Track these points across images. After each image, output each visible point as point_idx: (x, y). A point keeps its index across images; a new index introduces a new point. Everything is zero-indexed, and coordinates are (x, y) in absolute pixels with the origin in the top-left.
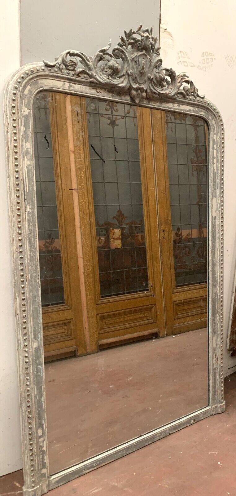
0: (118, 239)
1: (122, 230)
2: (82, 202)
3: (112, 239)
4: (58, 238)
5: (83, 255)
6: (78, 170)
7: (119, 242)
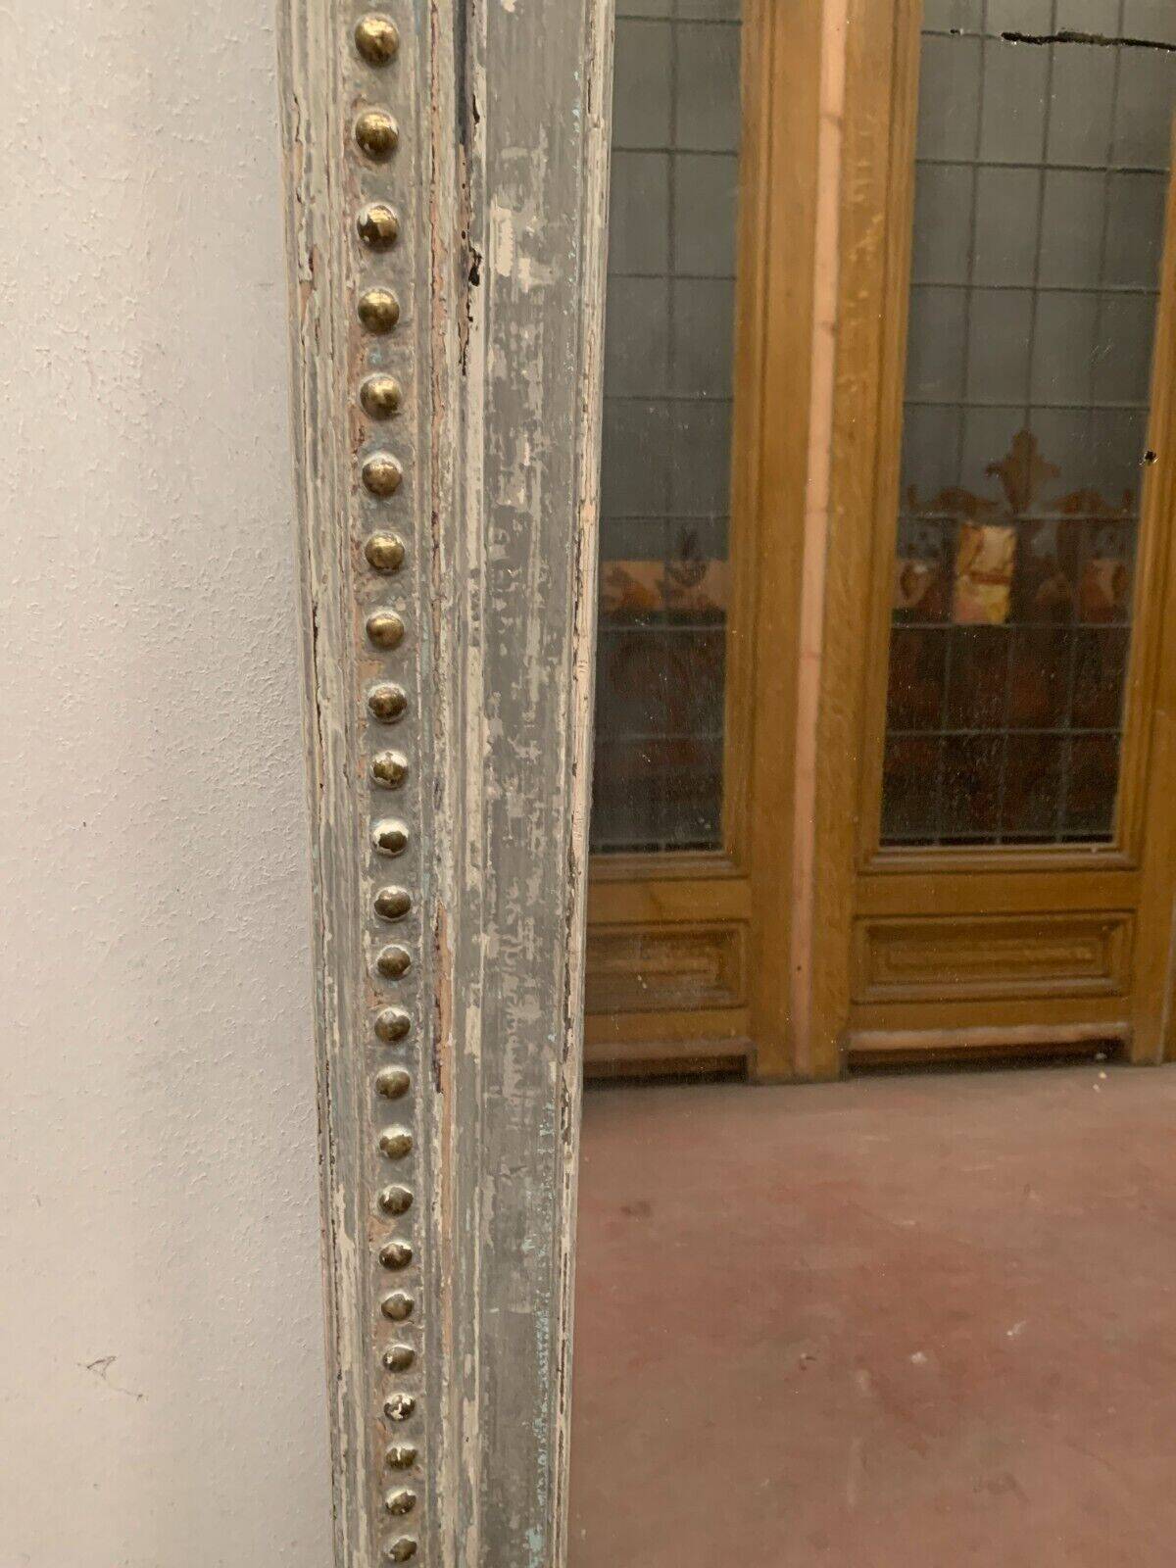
0: (994, 579)
1: (1025, 531)
2: (850, 383)
3: (965, 578)
4: (723, 555)
5: (824, 647)
6: (851, 220)
7: (1000, 593)
